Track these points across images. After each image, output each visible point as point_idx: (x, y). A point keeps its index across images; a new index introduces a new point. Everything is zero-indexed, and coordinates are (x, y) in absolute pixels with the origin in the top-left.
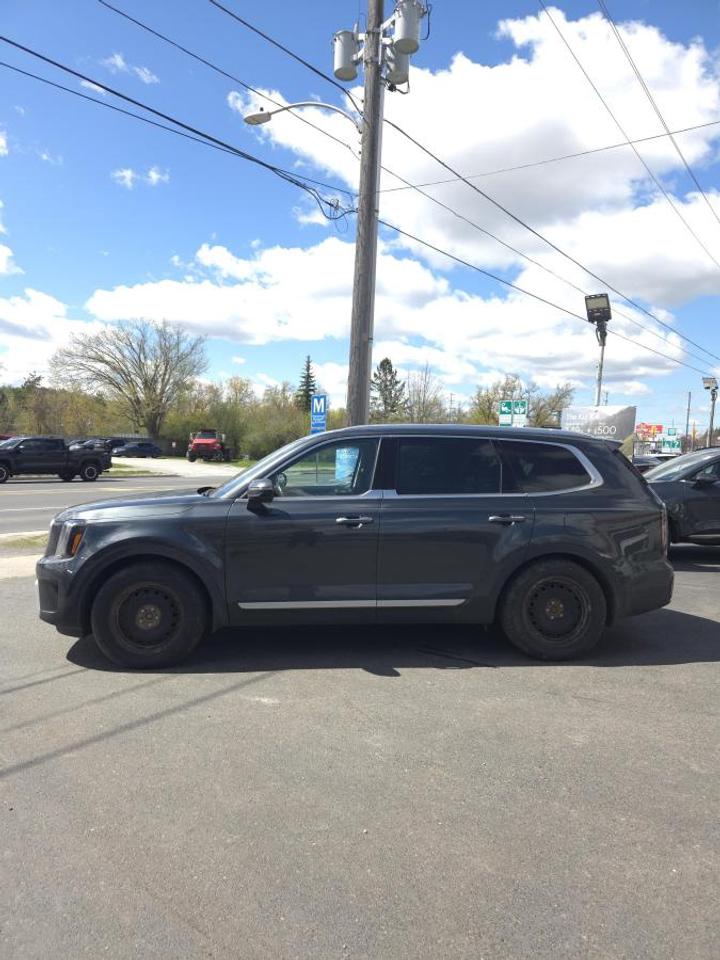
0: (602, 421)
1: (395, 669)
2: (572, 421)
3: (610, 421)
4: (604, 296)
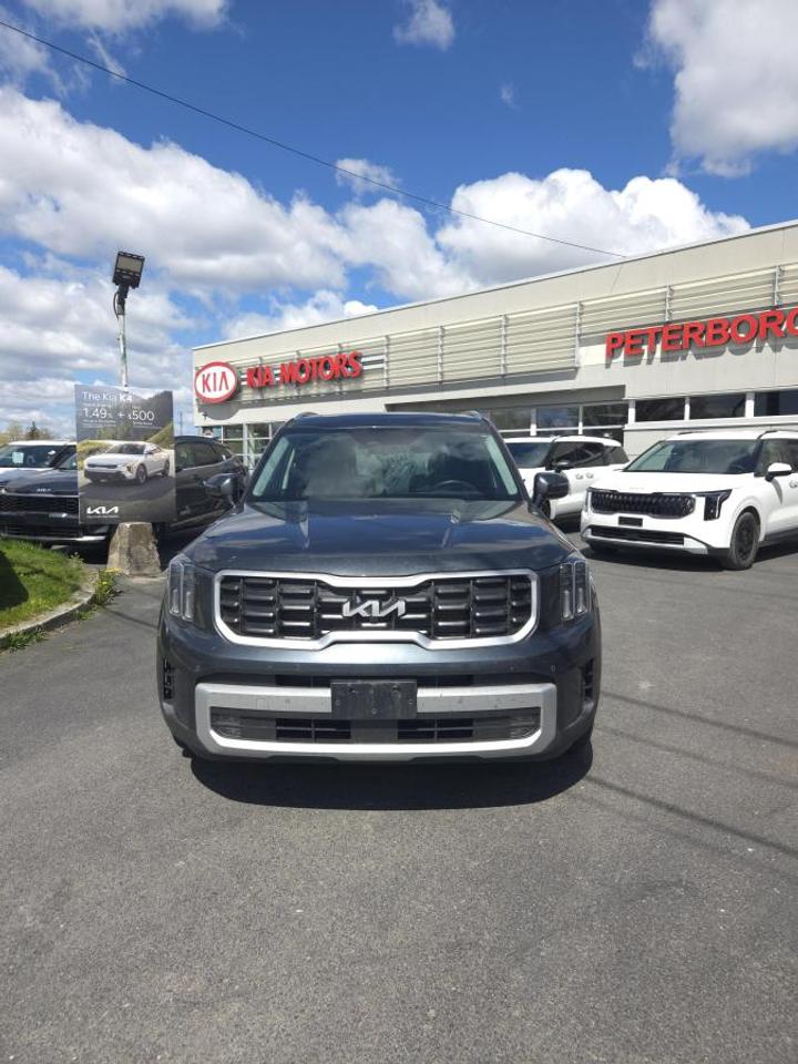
0: (137, 405)
2: (92, 401)
3: (146, 405)
4: (141, 259)
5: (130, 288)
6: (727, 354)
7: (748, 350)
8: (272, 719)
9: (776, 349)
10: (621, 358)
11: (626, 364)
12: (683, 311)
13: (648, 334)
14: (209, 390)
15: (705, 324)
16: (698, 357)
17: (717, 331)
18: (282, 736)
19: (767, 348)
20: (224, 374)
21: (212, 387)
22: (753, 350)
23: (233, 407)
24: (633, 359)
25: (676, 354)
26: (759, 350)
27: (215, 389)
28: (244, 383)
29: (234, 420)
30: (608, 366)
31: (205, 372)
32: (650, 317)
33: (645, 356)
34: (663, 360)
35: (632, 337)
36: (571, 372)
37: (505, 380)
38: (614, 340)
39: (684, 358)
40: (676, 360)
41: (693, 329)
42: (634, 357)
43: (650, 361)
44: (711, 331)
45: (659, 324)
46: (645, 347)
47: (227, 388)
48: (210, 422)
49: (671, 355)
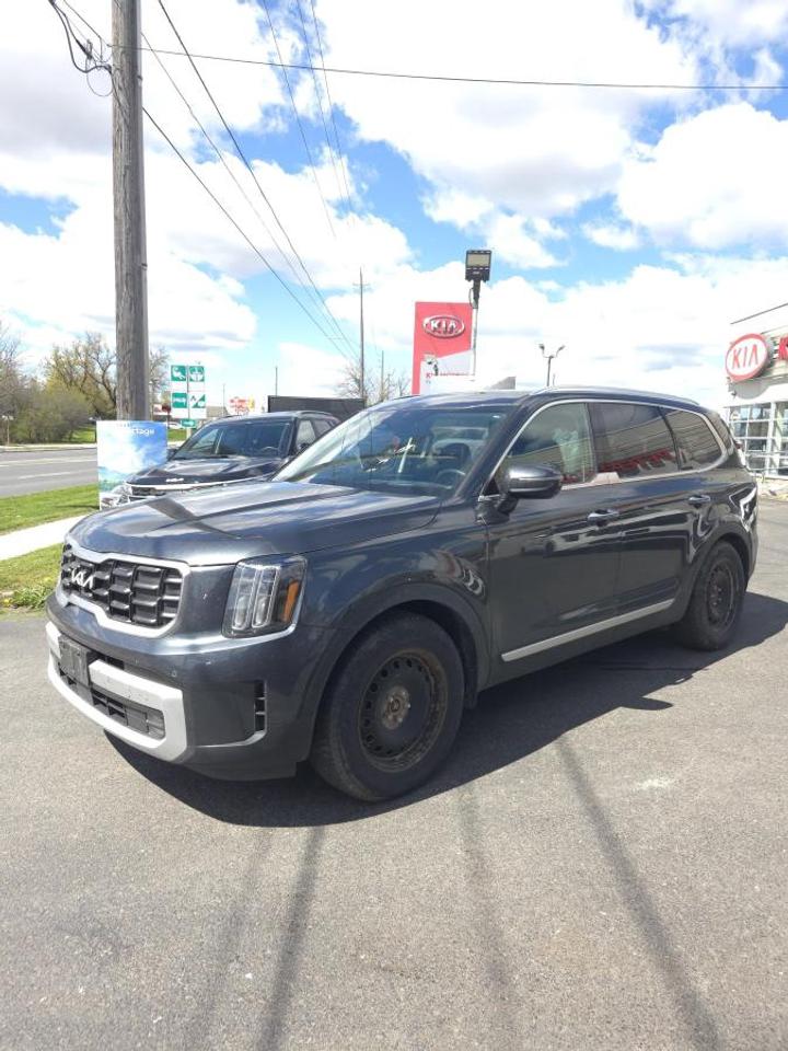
1: (647, 697)
4: (488, 253)
5: (482, 282)
14: (738, 366)
20: (755, 348)
21: (741, 364)
23: (763, 383)
27: (744, 364)
28: (776, 356)
29: (762, 399)
31: (737, 347)
47: (757, 363)
48: (738, 401)
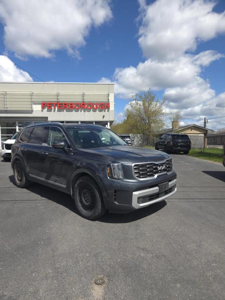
6: (74, 111)
7: (78, 111)
8: (148, 197)
9: (85, 111)
10: (46, 109)
11: (48, 111)
12: (62, 99)
13: (53, 104)
15: (68, 104)
16: (67, 111)
17: (71, 106)
18: (150, 200)
19: (83, 111)
22: (80, 111)
24: (49, 110)
25: (61, 110)
26: (81, 111)
30: (42, 111)
32: (54, 100)
33: (53, 110)
34: (58, 111)
35: (49, 104)
36: (31, 112)
37: (6, 112)
38: (44, 104)
39: (63, 111)
40: (61, 111)
41: (65, 104)
42: (50, 110)
43: (54, 111)
44: (70, 105)
45: (56, 102)
46: (53, 107)
49: (60, 110)
